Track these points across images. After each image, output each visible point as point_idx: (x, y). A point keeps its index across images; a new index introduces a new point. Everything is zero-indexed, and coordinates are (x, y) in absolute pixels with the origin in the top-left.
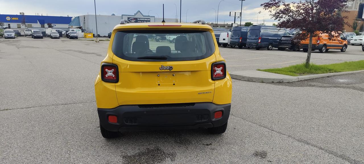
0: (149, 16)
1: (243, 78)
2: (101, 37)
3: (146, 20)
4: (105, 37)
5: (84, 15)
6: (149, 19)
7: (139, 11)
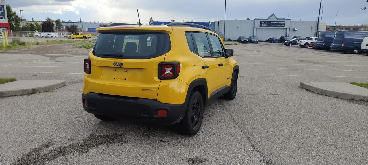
0: (284, 19)
1: (316, 90)
2: (231, 41)
3: (279, 23)
4: (235, 41)
5: (219, 20)
6: (283, 22)
7: (273, 15)
